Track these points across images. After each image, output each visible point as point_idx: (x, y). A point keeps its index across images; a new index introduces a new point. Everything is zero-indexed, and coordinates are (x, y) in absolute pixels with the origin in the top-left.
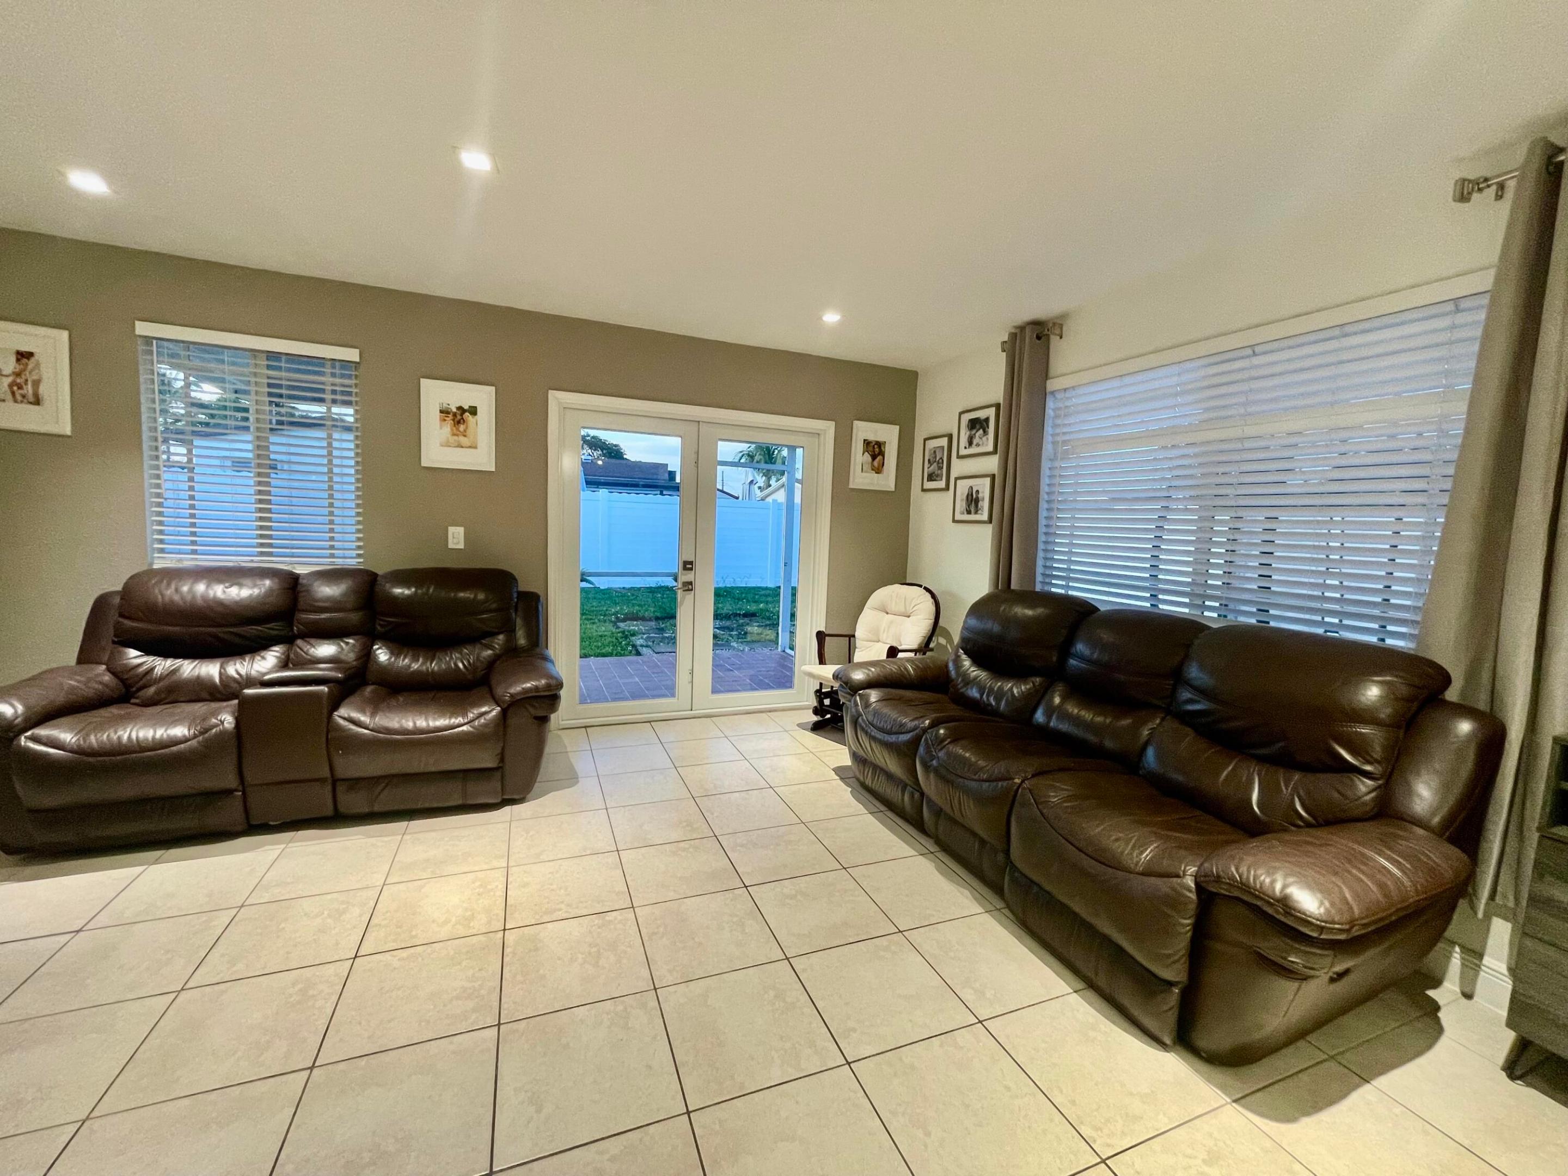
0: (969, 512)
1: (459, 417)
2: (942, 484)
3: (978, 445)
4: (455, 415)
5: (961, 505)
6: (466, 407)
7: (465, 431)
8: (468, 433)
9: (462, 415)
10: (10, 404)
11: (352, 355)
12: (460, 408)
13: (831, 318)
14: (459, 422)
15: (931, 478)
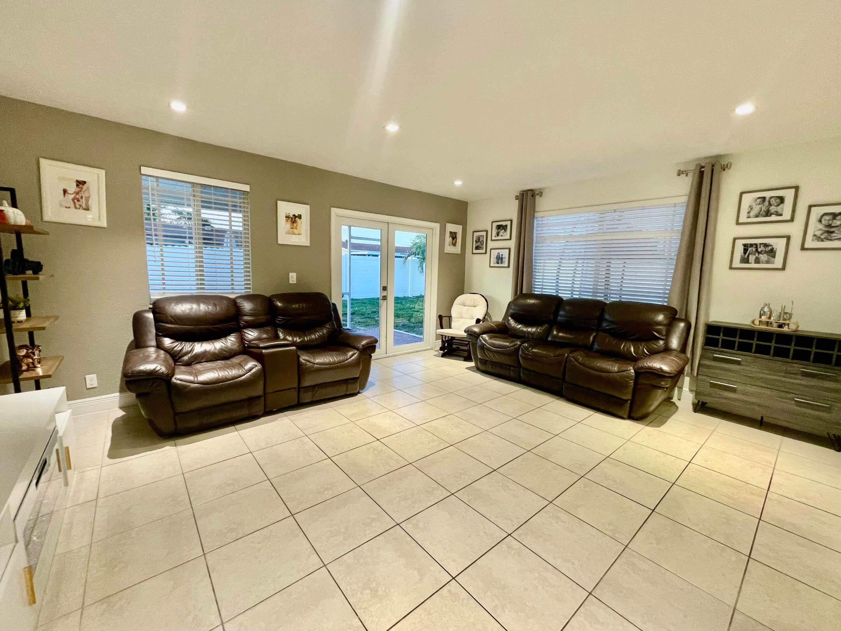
0: (498, 263)
1: (294, 220)
2: (484, 251)
3: (502, 236)
4: (292, 218)
5: (493, 260)
6: (297, 215)
7: (296, 226)
8: (297, 228)
9: (295, 218)
10: (73, 209)
11: (247, 188)
12: (294, 215)
13: (458, 183)
14: (294, 222)
15: (477, 248)
